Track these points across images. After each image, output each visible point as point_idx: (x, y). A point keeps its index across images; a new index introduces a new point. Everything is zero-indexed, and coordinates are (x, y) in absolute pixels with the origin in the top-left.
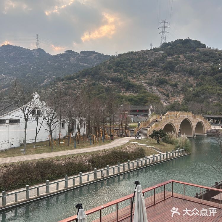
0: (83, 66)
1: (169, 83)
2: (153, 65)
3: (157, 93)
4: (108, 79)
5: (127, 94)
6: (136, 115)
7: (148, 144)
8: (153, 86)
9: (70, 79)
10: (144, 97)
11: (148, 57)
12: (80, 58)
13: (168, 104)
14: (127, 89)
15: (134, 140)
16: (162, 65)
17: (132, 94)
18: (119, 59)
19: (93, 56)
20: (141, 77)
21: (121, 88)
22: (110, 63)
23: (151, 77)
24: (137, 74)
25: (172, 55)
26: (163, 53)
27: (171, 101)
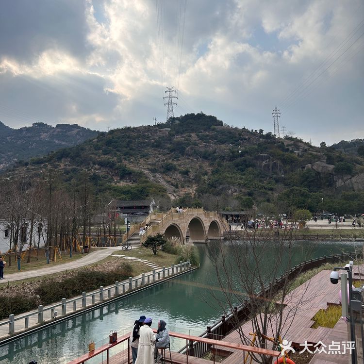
0: (60, 145)
1: (178, 170)
2: (157, 146)
3: (163, 183)
4: (94, 164)
5: (122, 184)
6: (132, 213)
7: (140, 257)
8: (158, 173)
9: (39, 162)
10: (145, 188)
11: (150, 135)
12: (55, 133)
13: (178, 198)
14: (122, 178)
15: (119, 252)
16: (169, 146)
17: (128, 184)
18: (111, 136)
19: (75, 132)
20: (142, 161)
21: (113, 175)
22: (97, 142)
23: (154, 161)
24: (135, 158)
25: (182, 133)
26: (170, 131)
27: (181, 192)
